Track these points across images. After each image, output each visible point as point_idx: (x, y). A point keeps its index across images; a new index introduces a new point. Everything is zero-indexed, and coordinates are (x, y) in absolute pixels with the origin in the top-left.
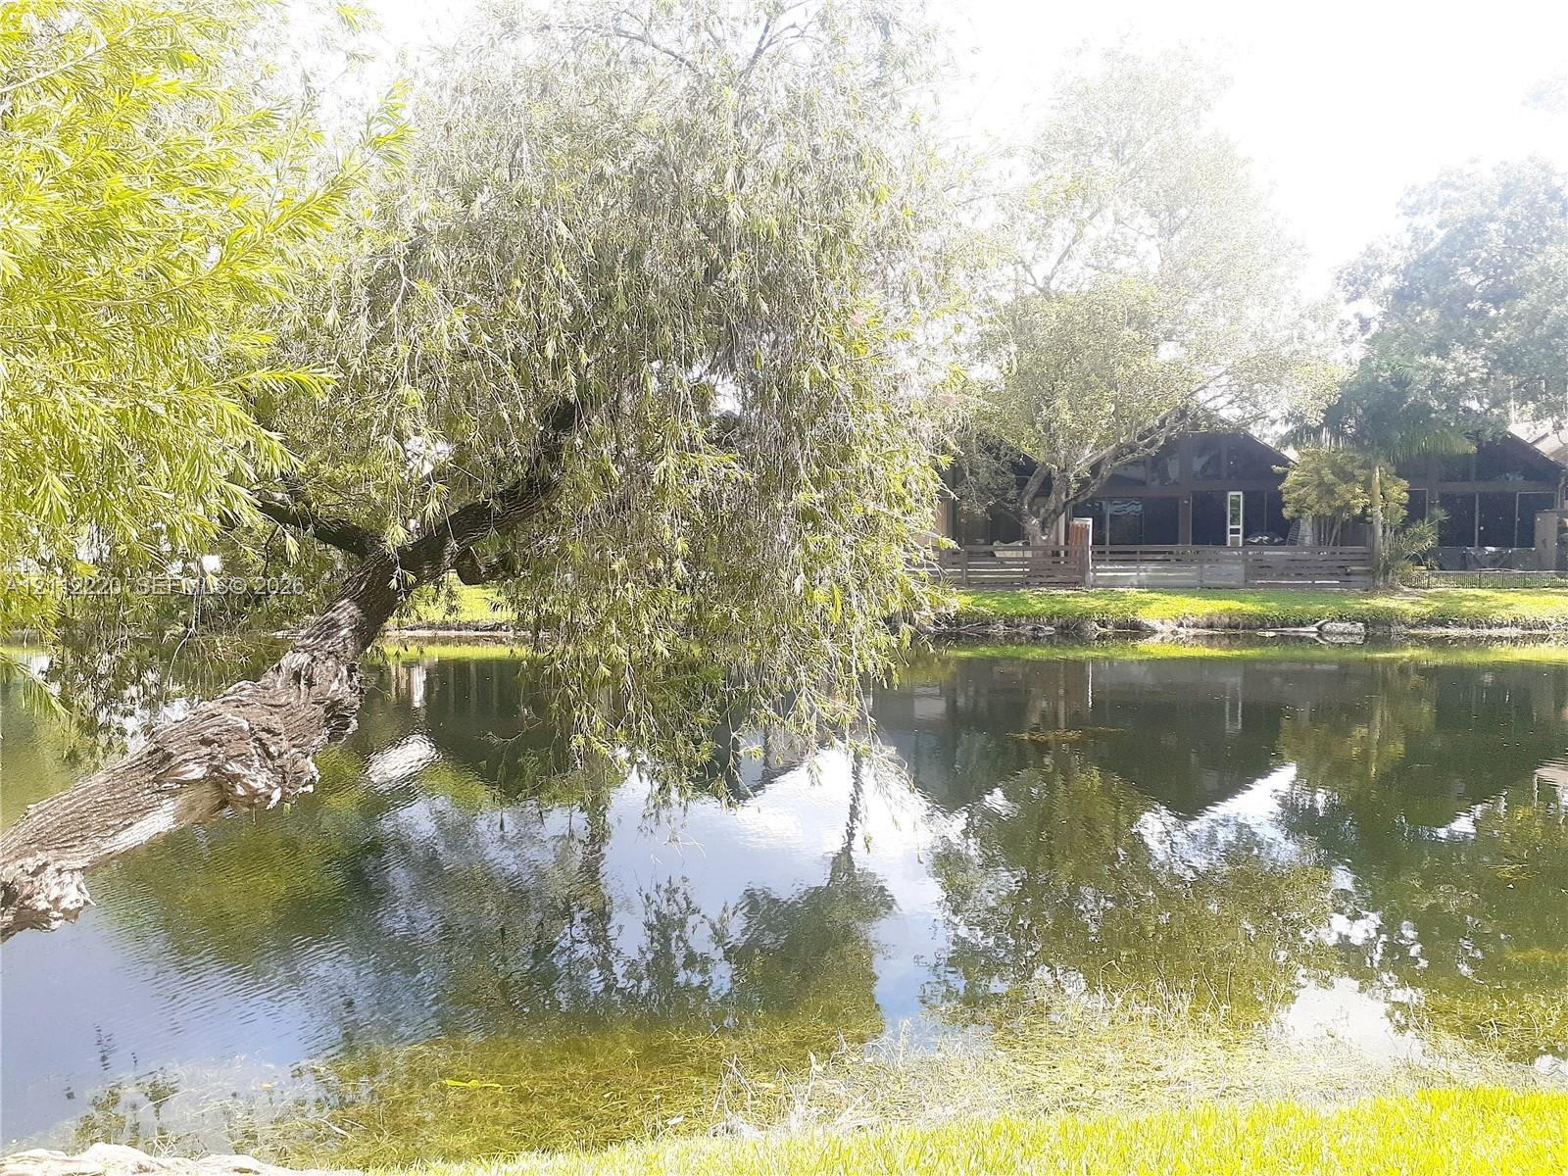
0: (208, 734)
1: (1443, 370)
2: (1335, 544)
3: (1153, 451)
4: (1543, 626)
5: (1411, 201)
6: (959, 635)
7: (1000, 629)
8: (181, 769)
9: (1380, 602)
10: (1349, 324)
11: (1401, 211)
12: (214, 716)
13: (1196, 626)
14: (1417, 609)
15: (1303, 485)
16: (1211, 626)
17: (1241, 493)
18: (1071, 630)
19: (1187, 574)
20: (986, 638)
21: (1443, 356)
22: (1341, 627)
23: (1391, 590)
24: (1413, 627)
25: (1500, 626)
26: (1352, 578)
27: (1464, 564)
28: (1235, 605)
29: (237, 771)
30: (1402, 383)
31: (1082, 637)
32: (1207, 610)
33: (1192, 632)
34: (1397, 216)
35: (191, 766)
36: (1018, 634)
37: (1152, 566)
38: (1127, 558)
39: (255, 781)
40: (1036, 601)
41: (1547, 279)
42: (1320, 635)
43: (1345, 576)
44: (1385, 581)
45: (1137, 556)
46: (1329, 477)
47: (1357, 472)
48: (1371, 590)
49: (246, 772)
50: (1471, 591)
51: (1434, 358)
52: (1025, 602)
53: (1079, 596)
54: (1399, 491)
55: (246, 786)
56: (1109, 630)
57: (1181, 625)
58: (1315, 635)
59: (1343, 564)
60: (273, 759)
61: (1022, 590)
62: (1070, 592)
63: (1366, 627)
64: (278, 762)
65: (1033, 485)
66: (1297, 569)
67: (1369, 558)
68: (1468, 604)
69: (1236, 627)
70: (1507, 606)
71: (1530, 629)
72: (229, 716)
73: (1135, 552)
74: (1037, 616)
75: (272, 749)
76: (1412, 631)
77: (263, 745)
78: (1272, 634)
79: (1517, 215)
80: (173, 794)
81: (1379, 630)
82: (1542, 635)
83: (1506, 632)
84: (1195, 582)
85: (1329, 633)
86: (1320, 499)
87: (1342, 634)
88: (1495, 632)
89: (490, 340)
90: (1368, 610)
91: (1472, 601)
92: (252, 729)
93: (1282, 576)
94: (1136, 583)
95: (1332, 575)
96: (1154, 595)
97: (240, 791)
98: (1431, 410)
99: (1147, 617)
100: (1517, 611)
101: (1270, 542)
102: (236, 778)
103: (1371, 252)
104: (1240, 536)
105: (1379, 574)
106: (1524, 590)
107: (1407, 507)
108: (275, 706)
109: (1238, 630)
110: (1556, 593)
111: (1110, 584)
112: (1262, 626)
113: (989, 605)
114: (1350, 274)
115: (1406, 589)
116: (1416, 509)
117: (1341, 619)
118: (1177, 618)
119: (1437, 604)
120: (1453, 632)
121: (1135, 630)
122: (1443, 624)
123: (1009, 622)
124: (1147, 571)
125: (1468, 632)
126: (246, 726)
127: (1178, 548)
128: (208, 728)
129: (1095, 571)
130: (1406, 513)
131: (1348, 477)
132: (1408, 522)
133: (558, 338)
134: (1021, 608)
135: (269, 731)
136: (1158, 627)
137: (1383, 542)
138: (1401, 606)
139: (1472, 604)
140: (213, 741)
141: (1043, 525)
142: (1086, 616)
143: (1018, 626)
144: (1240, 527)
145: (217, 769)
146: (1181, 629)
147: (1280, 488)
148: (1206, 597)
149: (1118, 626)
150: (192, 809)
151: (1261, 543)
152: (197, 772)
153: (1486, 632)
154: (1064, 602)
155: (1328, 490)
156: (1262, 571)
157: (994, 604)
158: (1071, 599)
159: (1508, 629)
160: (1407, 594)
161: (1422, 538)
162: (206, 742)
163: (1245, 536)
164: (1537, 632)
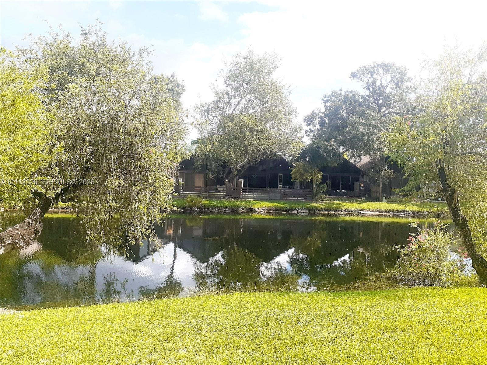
0: (11, 234)
1: (327, 145)
2: (304, 189)
3: (257, 163)
4: (352, 211)
5: (325, 99)
6: (205, 212)
7: (216, 210)
8: (6, 241)
9: (313, 204)
10: (308, 131)
11: (323, 102)
12: (13, 231)
13: (267, 210)
14: (322, 206)
15: (296, 173)
16: (270, 210)
17: (282, 174)
18: (234, 210)
19: (266, 195)
20: (212, 213)
21: (328, 142)
22: (302, 211)
23: (316, 201)
24: (321, 211)
25: (341, 211)
26: (307, 198)
27: (336, 194)
28: (277, 204)
29: (18, 242)
30: (319, 147)
31: (238, 212)
32: (270, 206)
33: (265, 211)
34: (322, 103)
35: (8, 241)
36: (221, 211)
37: (257, 194)
38: (251, 191)
39: (21, 244)
40: (226, 202)
41: (353, 124)
42: (297, 213)
43: (306, 198)
44: (315, 199)
45: (253, 191)
46: (302, 171)
47: (309, 170)
48: (311, 201)
49: (19, 242)
50: (336, 202)
51: (326, 142)
52: (223, 203)
53: (238, 201)
54: (320, 176)
55: (19, 245)
56: (245, 211)
57: (263, 210)
58: (296, 213)
59: (304, 194)
60: (24, 240)
61: (223, 199)
62: (236, 200)
63: (309, 211)
64: (26, 240)
65: (227, 171)
66: (295, 195)
67: (311, 193)
68: (334, 205)
69: (277, 210)
70: (343, 206)
71: (349, 212)
72: (16, 232)
73: (253, 190)
74: (226, 206)
75: (25, 238)
76: (320, 212)
77: (23, 237)
78: (285, 212)
79: (347, 107)
80: (4, 246)
81: (312, 211)
82: (351, 214)
83: (343, 213)
84: (268, 198)
85: (300, 212)
86: (300, 176)
87: (303, 213)
88: (340, 213)
89: (73, 158)
90: (310, 206)
91: (335, 204)
92: (20, 234)
93: (290, 197)
94: (253, 198)
95: (302, 197)
96: (257, 201)
97: (18, 246)
98: (324, 156)
99: (255, 207)
100: (345, 207)
101: (289, 188)
102: (17, 243)
103: (313, 113)
104: (282, 186)
105: (314, 197)
106: (349, 202)
107: (322, 179)
108: (25, 229)
109: (277, 211)
110: (356, 203)
111: (246, 198)
112: (283, 210)
113: (213, 203)
114: (308, 119)
115: (320, 201)
116: (324, 180)
117: (303, 209)
118: (262, 208)
119: (327, 205)
120: (330, 212)
121: (252, 211)
122: (328, 210)
123: (218, 208)
124: (256, 195)
125: (333, 212)
126: (19, 233)
127: (266, 189)
128: (11, 233)
129: (242, 194)
130: (321, 181)
131: (307, 172)
132: (321, 183)
133: (86, 157)
134: (222, 204)
135: (24, 234)
136: (257, 210)
137: (315, 189)
138: (318, 206)
139: (335, 205)
140: (13, 236)
141: (229, 182)
142: (239, 207)
143: (221, 209)
144: (282, 183)
145: (13, 241)
146: (263, 211)
147: (291, 173)
148: (270, 202)
149: (247, 210)
150: (7, 249)
151: (287, 188)
152: (9, 242)
153: (338, 213)
154: (234, 203)
155: (302, 175)
156: (285, 195)
157: (215, 203)
158: (236, 202)
159: (343, 212)
160: (320, 202)
161: (324, 188)
162: (11, 236)
163: (283, 186)
164: (350, 213)
